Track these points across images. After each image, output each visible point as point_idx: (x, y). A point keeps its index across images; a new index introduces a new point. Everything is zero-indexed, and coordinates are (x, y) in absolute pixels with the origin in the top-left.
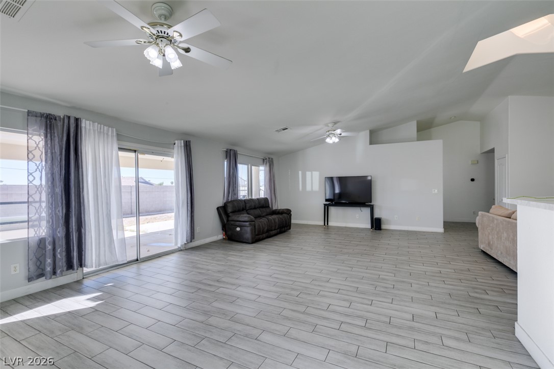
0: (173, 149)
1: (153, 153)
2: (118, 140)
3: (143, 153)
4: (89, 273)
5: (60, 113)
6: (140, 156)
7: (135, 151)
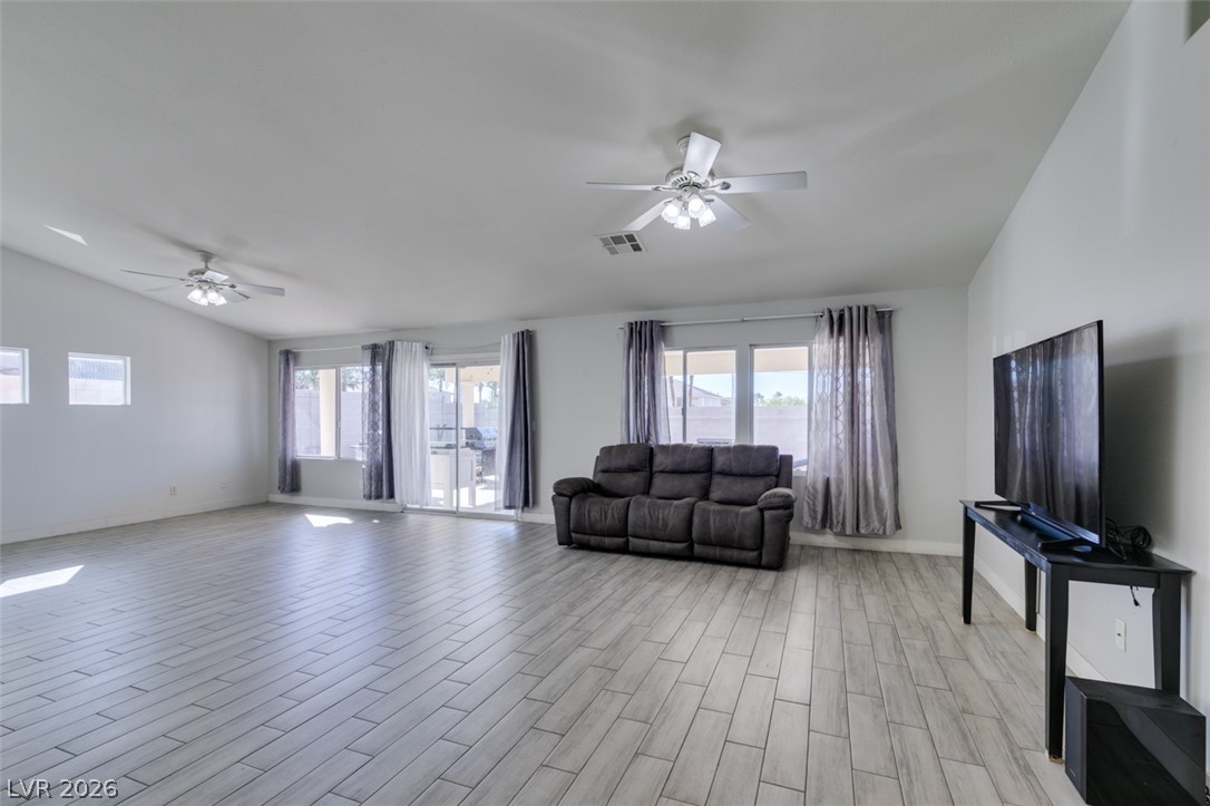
0: (499, 351)
1: (476, 363)
2: (427, 354)
3: (464, 366)
4: (411, 509)
5: (381, 340)
6: (461, 371)
7: (454, 364)
